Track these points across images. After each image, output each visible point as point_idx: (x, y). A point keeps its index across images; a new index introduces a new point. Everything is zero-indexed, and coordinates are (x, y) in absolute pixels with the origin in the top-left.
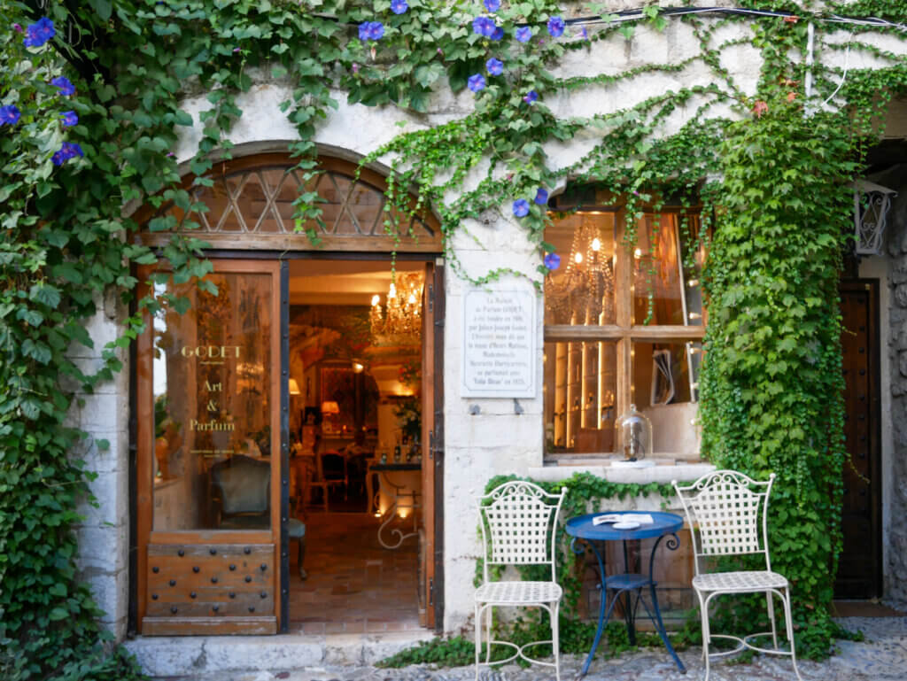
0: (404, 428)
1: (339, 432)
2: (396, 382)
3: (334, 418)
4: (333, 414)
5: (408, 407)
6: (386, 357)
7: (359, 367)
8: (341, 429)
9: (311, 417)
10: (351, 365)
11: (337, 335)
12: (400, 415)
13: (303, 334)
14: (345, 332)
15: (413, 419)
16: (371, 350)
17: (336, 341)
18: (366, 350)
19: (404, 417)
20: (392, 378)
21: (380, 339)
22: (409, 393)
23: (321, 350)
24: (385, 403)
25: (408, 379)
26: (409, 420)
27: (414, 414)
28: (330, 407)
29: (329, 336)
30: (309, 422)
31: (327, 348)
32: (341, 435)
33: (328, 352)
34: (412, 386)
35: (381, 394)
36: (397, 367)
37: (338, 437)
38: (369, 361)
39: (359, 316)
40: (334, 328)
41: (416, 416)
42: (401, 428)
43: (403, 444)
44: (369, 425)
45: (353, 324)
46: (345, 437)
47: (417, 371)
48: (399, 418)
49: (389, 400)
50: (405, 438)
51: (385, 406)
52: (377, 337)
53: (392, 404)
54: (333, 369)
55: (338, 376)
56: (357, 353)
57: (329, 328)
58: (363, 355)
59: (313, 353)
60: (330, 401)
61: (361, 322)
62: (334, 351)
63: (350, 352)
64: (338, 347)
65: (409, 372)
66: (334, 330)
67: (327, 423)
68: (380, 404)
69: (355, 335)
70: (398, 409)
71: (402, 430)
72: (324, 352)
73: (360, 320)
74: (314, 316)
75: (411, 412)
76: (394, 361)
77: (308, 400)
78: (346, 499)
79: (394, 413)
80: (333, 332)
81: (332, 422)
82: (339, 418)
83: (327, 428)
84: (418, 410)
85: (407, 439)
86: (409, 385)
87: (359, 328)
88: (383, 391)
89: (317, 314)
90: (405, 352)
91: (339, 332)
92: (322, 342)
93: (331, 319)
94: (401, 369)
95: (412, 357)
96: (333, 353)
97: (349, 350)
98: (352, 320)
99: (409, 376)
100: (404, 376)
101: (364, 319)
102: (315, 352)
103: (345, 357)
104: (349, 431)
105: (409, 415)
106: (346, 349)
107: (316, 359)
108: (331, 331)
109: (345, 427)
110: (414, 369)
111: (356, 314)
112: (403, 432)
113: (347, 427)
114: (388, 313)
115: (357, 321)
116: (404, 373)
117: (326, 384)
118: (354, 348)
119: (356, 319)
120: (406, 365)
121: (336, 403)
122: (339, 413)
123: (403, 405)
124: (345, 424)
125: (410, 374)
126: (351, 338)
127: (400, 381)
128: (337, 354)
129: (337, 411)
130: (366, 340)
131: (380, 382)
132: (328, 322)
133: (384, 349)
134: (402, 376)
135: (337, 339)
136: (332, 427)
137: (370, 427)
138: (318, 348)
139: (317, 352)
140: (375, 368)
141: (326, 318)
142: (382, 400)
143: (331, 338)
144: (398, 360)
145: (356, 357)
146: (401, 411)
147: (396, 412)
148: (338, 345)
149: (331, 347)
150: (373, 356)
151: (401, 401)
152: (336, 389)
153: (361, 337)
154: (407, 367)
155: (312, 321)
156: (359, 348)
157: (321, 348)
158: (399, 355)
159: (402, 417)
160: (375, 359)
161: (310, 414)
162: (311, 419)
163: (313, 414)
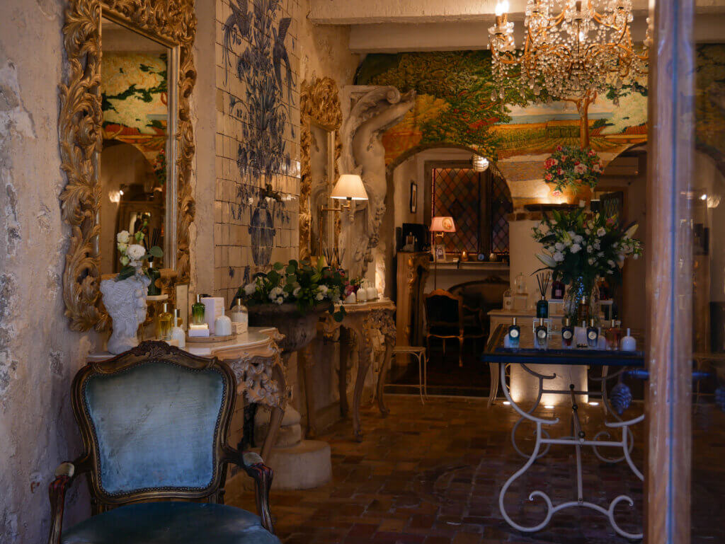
0: (557, 268)
1: (456, 260)
2: (541, 182)
3: (447, 239)
4: (447, 234)
5: (564, 225)
6: (525, 141)
7: (483, 163)
8: (460, 257)
9: (412, 239)
10: (470, 163)
11: (443, 105)
12: (547, 240)
13: (385, 101)
14: (456, 99)
15: (575, 249)
16: (501, 129)
17: (442, 115)
18: (491, 130)
19: (558, 245)
20: (534, 177)
21: (515, 110)
22: (562, 199)
23: (417, 132)
24: (521, 217)
25: (561, 177)
26: (567, 249)
27: (579, 238)
28: (443, 224)
29: (430, 107)
30: (407, 247)
31: (427, 127)
32: (458, 264)
33: (431, 136)
34: (566, 189)
35: (515, 203)
36: (543, 158)
37: (455, 267)
38: (496, 149)
39: (479, 73)
40: (438, 94)
41: (584, 243)
42: (549, 268)
43: (554, 297)
44: (497, 250)
45: (470, 86)
46: (465, 268)
47: (577, 164)
48: (547, 248)
49: (527, 212)
50: (558, 286)
51: (521, 223)
52: (508, 106)
53: (533, 219)
54: (448, 170)
55: (457, 180)
56: (475, 135)
57: (430, 94)
58: (486, 139)
59: (404, 136)
60: (443, 216)
61: (484, 82)
62: (438, 132)
63: (465, 134)
64: (445, 125)
65: (561, 166)
66: (439, 98)
67: (439, 247)
68: (512, 219)
69: (472, 105)
70: (544, 229)
71: (552, 271)
72: (423, 134)
73: (482, 79)
74: (407, 73)
75: (572, 234)
76: (537, 148)
77: (411, 212)
78: (461, 365)
79: (536, 237)
80: (438, 100)
81: (447, 246)
82: (456, 240)
83: (440, 254)
84: (588, 232)
85: (562, 288)
86: (562, 188)
87: (479, 92)
88: (517, 198)
89: (411, 72)
90: (556, 132)
91: (448, 101)
92: (420, 117)
93: (434, 78)
94: (548, 160)
95: (568, 140)
96: (436, 135)
97: (464, 131)
98: (467, 79)
99: (562, 172)
100: (554, 172)
101: (487, 78)
102: (408, 134)
103: (458, 143)
104: (470, 259)
105: (567, 242)
106: (458, 129)
107: (410, 147)
108: (434, 100)
109: (464, 253)
110: (573, 160)
111: (476, 70)
112: (554, 276)
113: (467, 253)
114: (528, 28)
115: (476, 81)
116: (554, 167)
117: (439, 192)
118: (471, 127)
119: (475, 77)
120: (557, 153)
121: (451, 218)
122: (456, 233)
123: (554, 222)
124: (464, 248)
125: (564, 169)
126: (466, 109)
127: (547, 181)
128: (444, 137)
129: (453, 229)
130: (492, 113)
131: (515, 183)
132: (430, 83)
133: (521, 127)
134: (550, 172)
135: (444, 113)
136: (446, 252)
137: (501, 253)
138: (414, 127)
139: (412, 134)
140: (505, 160)
141: (425, 78)
142: (515, 213)
143: (434, 110)
144: (544, 146)
145: (474, 143)
146: (550, 234)
147: (541, 235)
148: (445, 122)
149: (435, 126)
150: (501, 140)
151: (549, 214)
152: (452, 198)
153: (484, 108)
154: (558, 158)
155: (401, 83)
156: (478, 127)
157: (418, 128)
158: (547, 137)
159: (553, 244)
160: (505, 145)
161: (408, 234)
162: (410, 243)
163: (413, 235)
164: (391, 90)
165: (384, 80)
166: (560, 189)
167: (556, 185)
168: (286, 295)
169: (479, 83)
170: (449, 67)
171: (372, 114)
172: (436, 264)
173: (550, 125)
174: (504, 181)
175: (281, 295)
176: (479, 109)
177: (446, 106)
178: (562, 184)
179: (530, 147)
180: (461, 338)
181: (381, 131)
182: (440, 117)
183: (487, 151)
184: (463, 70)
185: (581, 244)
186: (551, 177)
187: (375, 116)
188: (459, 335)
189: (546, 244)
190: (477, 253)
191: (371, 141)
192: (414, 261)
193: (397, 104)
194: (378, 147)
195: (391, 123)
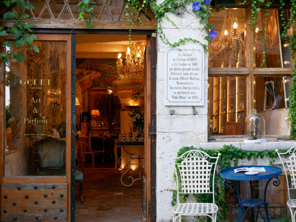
0: (134, 123)
1: (100, 126)
2: (130, 99)
3: (97, 118)
4: (96, 116)
5: (136, 112)
6: (125, 86)
7: (110, 91)
8: (101, 125)
9: (86, 117)
10: (106, 91)
11: (99, 74)
12: (132, 116)
13: (82, 74)
14: (103, 72)
15: (139, 118)
16: (117, 82)
18: (114, 82)
19: (134, 117)
20: (128, 97)
21: (122, 76)
22: (136, 104)
23: (91, 82)
24: (124, 110)
25: (136, 97)
26: (137, 118)
27: (140, 115)
28: (95, 112)
29: (95, 75)
30: (84, 120)
31: (94, 81)
32: (100, 127)
33: (95, 83)
34: (138, 101)
35: (122, 105)
36: (131, 91)
37: (100, 128)
38: (116, 88)
39: (110, 65)
40: (98, 71)
41: (141, 117)
42: (133, 123)
43: (134, 131)
44: (115, 122)
45: (108, 69)
46: (103, 128)
47: (141, 93)
48: (132, 118)
49: (126, 108)
50: (135, 128)
51: (124, 111)
52: (120, 75)
53: (128, 110)
54: (97, 92)
55: (100, 96)
56: (109, 84)
57: (95, 71)
58: (113, 85)
59: (87, 84)
60: (95, 109)
61: (112, 67)
62: (97, 83)
63: (106, 83)
64: (100, 81)
65: (136, 94)
66: (98, 72)
67: (93, 121)
68: (121, 111)
69: (108, 74)
70: (131, 113)
71: (133, 124)
72: (93, 83)
73: (111, 66)
74: (87, 64)
75: (138, 114)
76: (129, 88)
77: (84, 108)
78: (103, 161)
79: (129, 115)
80: (97, 73)
81: (96, 121)
82: (100, 118)
83: (94, 123)
84: (142, 114)
85: (136, 129)
86: (137, 101)
87: (110, 71)
88: (123, 104)
89: (89, 63)
90: (135, 83)
91: (100, 73)
92: (92, 78)
93: (96, 66)
94: (132, 92)
95: (138, 86)
96: (97, 84)
97: (106, 82)
98: (107, 67)
99: (136, 96)
100: (134, 96)
101: (113, 66)
102: (88, 83)
103: (104, 86)
104: (105, 125)
105: (137, 116)
106: (104, 82)
107: (88, 87)
108: (96, 73)
109: (103, 123)
110: (140, 92)
111: (109, 64)
112: (134, 125)
113: (104, 123)
114: (126, 63)
115: (109, 67)
116: (134, 94)
117: (93, 101)
118: (108, 81)
119: (109, 66)
120: (135, 90)
121: (98, 110)
122: (100, 116)
123: (133, 111)
124: (103, 121)
125: (137, 95)
126: (106, 76)
127: (132, 99)
128: (99, 84)
129: (99, 114)
130: (114, 77)
131: (122, 99)
132: (95, 67)
133: (124, 81)
134: (133, 96)
135: (99, 77)
136: (96, 123)
137: (116, 123)
138: (89, 81)
139: (89, 83)
140: (119, 92)
141: (93, 66)
142: (122, 108)
143: (96, 76)
144: (132, 88)
145: (109, 86)
146: (132, 114)
147: (130, 115)
148: (100, 80)
149: (96, 81)
150: (118, 85)
151: (132, 109)
152: (98, 103)
153: (112, 75)
154: (135, 91)
155: (86, 67)
156: (111, 81)
157: (91, 81)
158: (132, 85)
159: (133, 117)
160: (119, 87)
161: (85, 116)
162: (85, 119)
163: (86, 116)
164: (84, 71)
165: (80, 67)
166: (136, 101)
167: (135, 100)
168: (63, 131)
169: (110, 68)
170: (101, 62)
171: (78, 78)
172: (93, 127)
173: (133, 81)
174: (118, 99)
175: (62, 131)
176: (110, 76)
177: (100, 75)
178: (137, 99)
179: (127, 88)
180: (103, 152)
181: (80, 83)
182: (98, 78)
183: (113, 89)
184: (105, 63)
185: (140, 117)
186: (133, 97)
187: (79, 78)
188: (103, 150)
189: (132, 117)
190: (108, 123)
191: (78, 86)
192: (87, 125)
193: (86, 75)
194: (80, 88)
195: (83, 81)
